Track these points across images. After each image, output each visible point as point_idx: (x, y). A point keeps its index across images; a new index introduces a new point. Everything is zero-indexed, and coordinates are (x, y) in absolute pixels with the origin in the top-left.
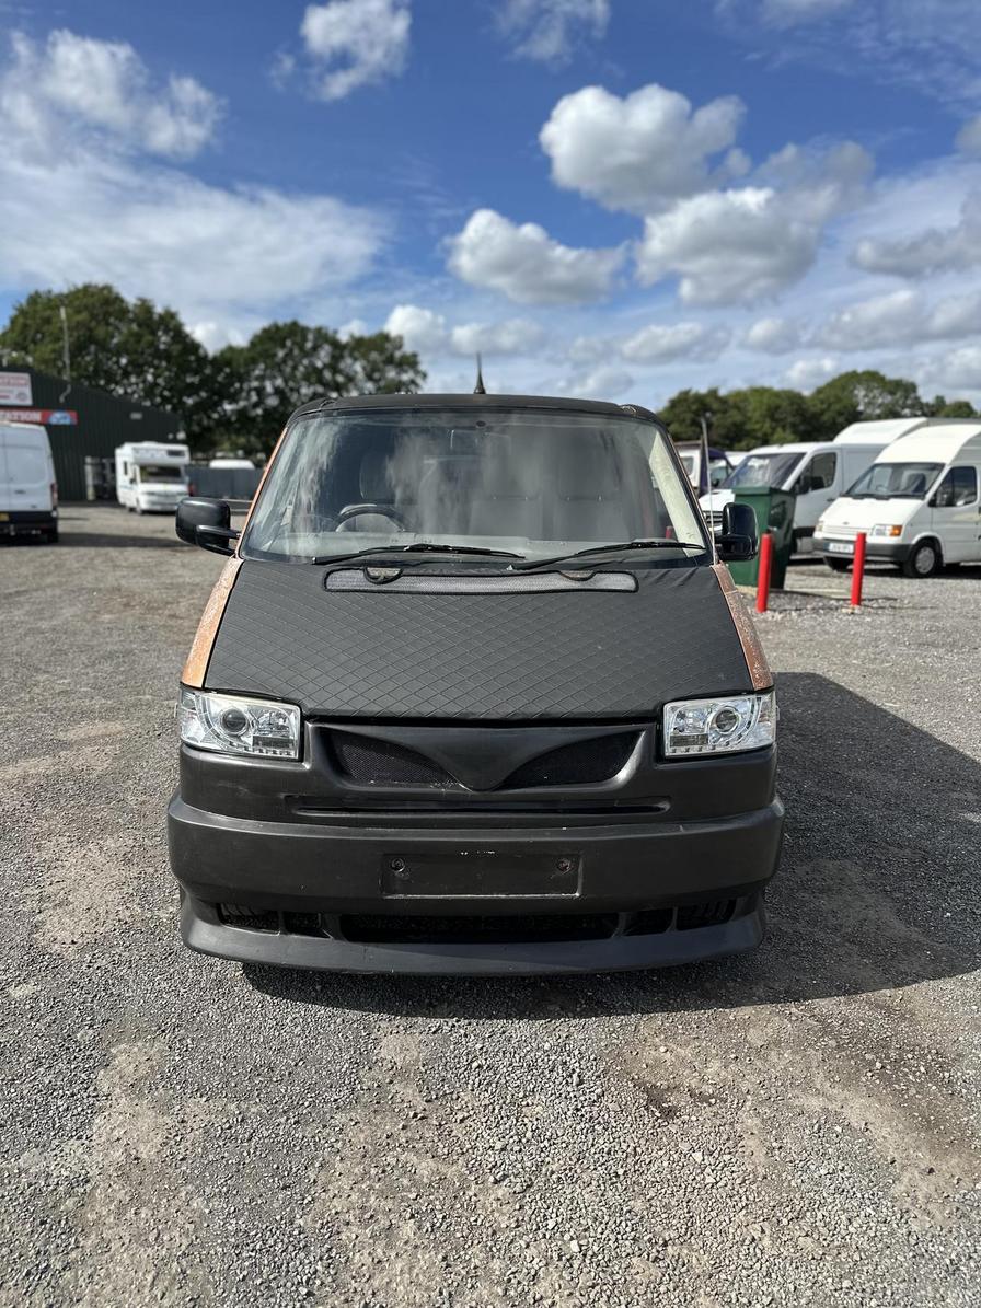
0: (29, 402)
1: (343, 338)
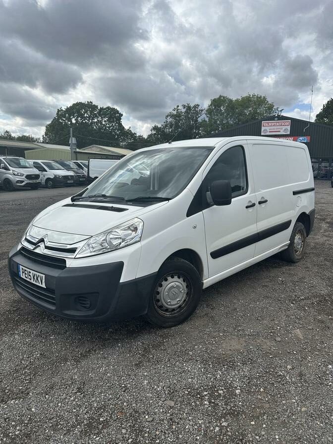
0: (289, 133)
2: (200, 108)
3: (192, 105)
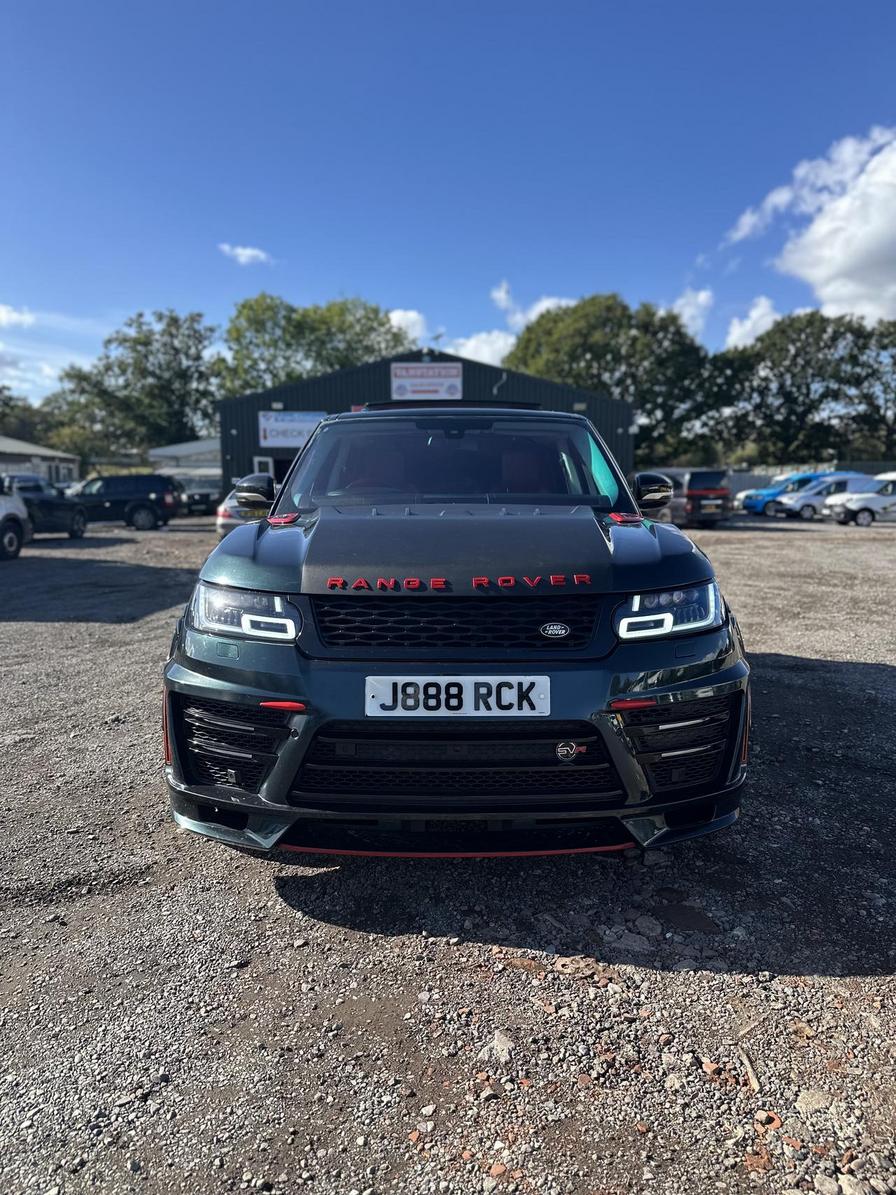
0: (459, 396)
1: (869, 324)
3: (182, 315)
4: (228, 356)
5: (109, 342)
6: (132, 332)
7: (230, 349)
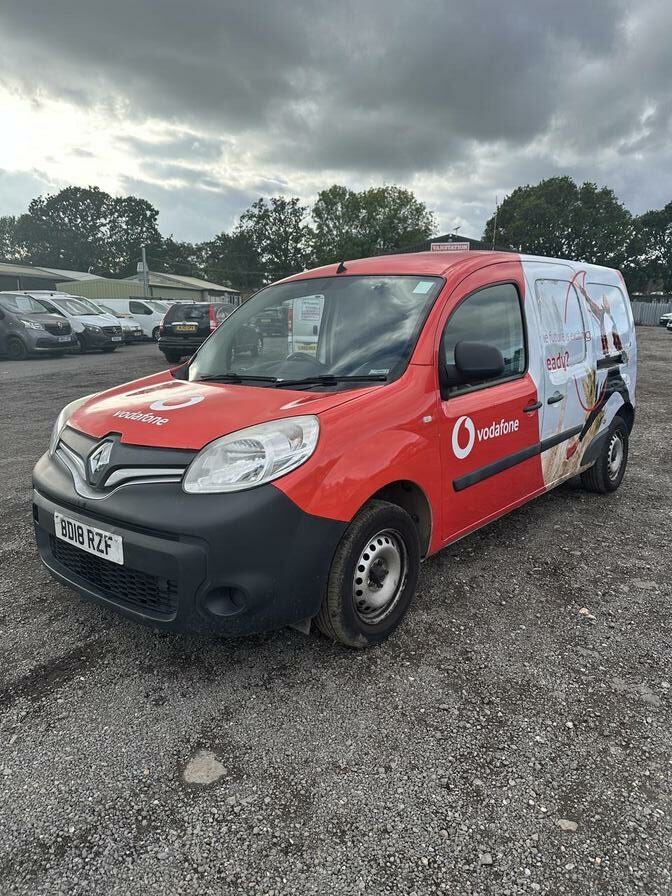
2: (300, 205)
3: (287, 199)
4: (314, 227)
5: (243, 217)
6: (256, 211)
7: (315, 221)
